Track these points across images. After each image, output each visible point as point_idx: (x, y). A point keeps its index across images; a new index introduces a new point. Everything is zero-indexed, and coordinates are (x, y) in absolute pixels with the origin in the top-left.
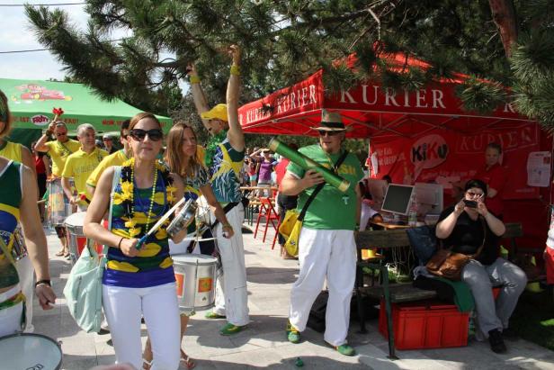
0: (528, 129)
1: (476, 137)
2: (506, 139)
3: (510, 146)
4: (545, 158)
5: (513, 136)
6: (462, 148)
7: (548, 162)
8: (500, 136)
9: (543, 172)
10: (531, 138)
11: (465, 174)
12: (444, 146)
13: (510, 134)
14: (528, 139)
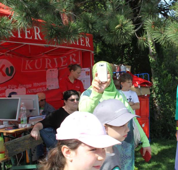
0: (74, 55)
1: (36, 60)
2: (59, 61)
3: (62, 65)
4: (86, 72)
5: (64, 59)
6: (26, 69)
7: (89, 75)
8: (55, 59)
9: (85, 81)
10: (76, 60)
11: (30, 86)
12: (11, 67)
13: (62, 58)
14: (74, 61)
